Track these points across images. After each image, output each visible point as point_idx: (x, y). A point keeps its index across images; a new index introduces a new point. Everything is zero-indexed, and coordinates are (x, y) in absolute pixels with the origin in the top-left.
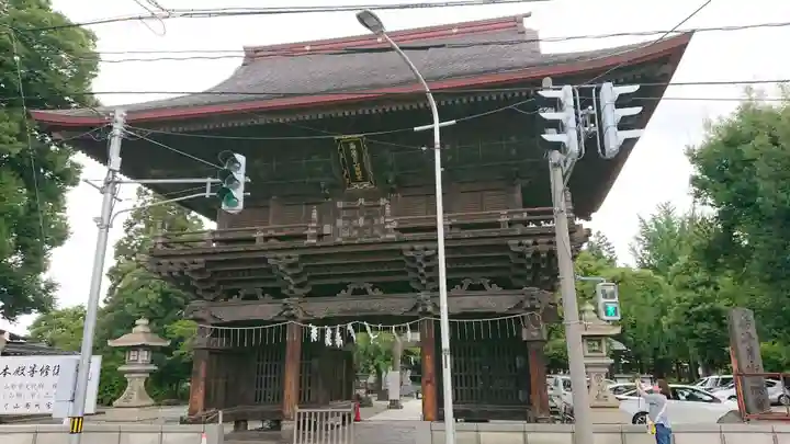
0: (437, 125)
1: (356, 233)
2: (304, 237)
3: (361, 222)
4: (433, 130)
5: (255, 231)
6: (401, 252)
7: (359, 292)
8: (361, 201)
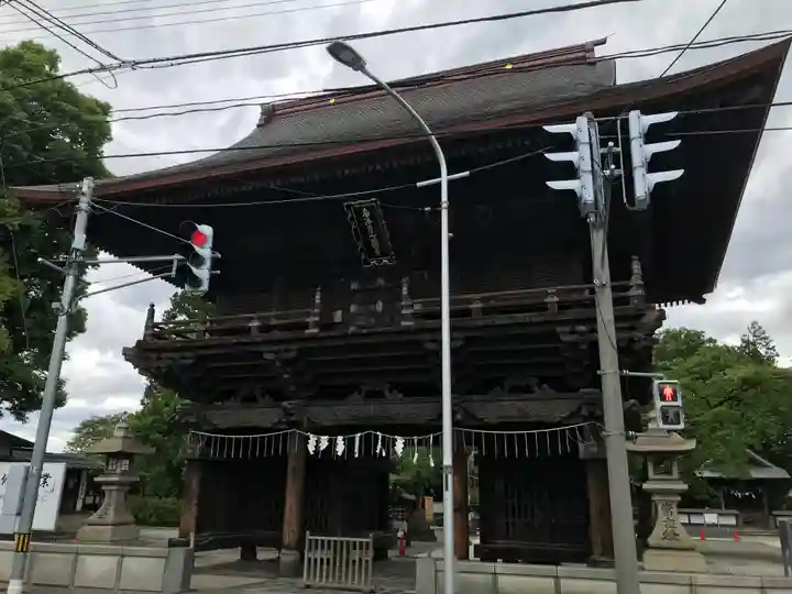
0: (444, 179)
1: (373, 320)
2: (306, 326)
3: (379, 306)
4: (439, 184)
5: (251, 319)
6: (418, 344)
7: (373, 395)
8: (381, 281)
